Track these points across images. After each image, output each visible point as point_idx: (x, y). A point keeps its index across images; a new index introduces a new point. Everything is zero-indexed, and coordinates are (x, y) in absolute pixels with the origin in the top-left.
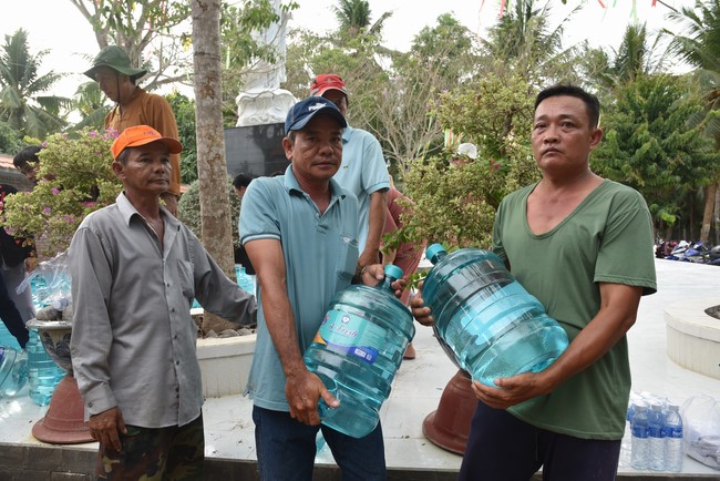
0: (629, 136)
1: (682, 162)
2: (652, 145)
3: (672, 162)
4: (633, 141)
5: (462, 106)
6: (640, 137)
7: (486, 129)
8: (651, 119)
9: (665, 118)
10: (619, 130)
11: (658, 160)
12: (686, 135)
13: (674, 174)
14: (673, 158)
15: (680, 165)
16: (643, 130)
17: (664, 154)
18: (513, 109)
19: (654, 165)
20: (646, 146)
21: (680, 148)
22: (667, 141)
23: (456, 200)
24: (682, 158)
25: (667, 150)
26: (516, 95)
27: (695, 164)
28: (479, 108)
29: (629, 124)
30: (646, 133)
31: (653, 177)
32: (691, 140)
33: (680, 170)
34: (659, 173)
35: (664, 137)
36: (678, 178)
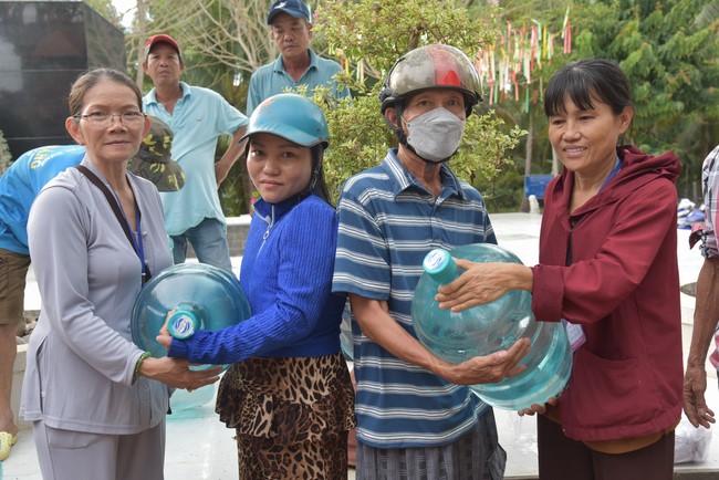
0: (610, 40)
1: (686, 80)
2: (645, 54)
3: (672, 80)
4: (616, 48)
5: (356, 20)
6: (626, 41)
7: (386, 50)
8: (645, 13)
9: (665, 11)
10: (596, 30)
11: (652, 77)
12: (694, 40)
13: (674, 98)
14: (673, 73)
15: (684, 85)
16: (631, 32)
17: (660, 68)
18: (420, 28)
19: (646, 85)
20: (634, 57)
21: (684, 59)
22: (665, 47)
23: (350, 144)
24: (688, 73)
25: (666, 62)
26: (422, 10)
27: (706, 83)
28: (378, 25)
29: (610, 22)
30: (636, 35)
31: (643, 103)
32: (701, 45)
33: (685, 93)
34: (651, 97)
35: (661, 42)
36: (680, 105)
